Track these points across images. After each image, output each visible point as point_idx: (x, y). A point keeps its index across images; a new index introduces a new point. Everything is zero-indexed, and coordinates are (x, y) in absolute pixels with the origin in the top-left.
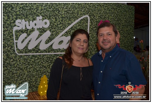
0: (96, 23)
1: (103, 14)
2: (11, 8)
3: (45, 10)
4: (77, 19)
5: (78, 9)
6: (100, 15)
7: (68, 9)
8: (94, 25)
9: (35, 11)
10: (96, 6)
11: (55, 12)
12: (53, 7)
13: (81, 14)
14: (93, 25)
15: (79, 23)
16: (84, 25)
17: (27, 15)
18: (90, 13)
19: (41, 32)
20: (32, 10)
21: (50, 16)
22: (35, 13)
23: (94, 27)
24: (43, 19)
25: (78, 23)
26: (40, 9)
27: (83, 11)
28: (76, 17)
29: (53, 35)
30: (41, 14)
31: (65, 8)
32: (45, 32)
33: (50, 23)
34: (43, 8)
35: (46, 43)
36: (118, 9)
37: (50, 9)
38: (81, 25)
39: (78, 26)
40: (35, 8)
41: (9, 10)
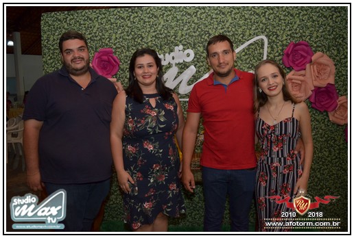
0: (280, 48)
1: (298, 29)
2: (140, 39)
3: (187, 36)
4: (242, 44)
5: (243, 27)
6: (291, 32)
7: (225, 29)
8: (277, 52)
9: (172, 39)
10: (282, 16)
11: (203, 37)
12: (199, 30)
13: (250, 34)
14: (275, 51)
15: (246, 51)
16: (256, 52)
17: (161, 46)
18: (267, 30)
19: (181, 68)
20: (169, 38)
21: (195, 44)
22: (172, 42)
23: (277, 54)
24: (184, 49)
25: (244, 51)
26: (179, 34)
27: (253, 28)
28: (240, 41)
29: (199, 72)
30: (180, 42)
31: (219, 28)
32: (188, 67)
33: (196, 54)
34: (184, 33)
35: (190, 85)
36: (334, 16)
37: (195, 32)
38: (250, 54)
39: (244, 56)
40: (172, 34)
41: (139, 41)
